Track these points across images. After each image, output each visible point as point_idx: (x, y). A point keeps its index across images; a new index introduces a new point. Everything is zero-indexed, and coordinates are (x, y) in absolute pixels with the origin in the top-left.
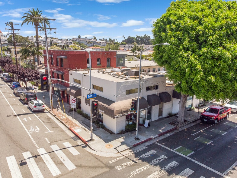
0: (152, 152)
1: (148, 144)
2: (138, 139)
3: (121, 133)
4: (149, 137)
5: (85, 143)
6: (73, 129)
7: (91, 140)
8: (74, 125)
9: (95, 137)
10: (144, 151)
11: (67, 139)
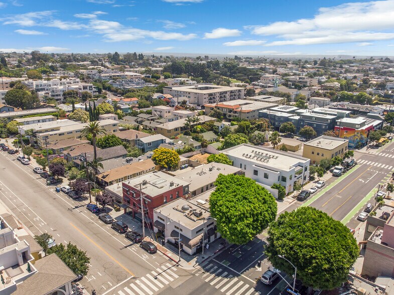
0: (211, 265)
1: (209, 260)
2: (203, 258)
3: (195, 254)
4: (210, 255)
5: (177, 263)
6: (166, 254)
7: (180, 261)
8: (166, 251)
9: (181, 259)
10: (207, 265)
11: (166, 261)
